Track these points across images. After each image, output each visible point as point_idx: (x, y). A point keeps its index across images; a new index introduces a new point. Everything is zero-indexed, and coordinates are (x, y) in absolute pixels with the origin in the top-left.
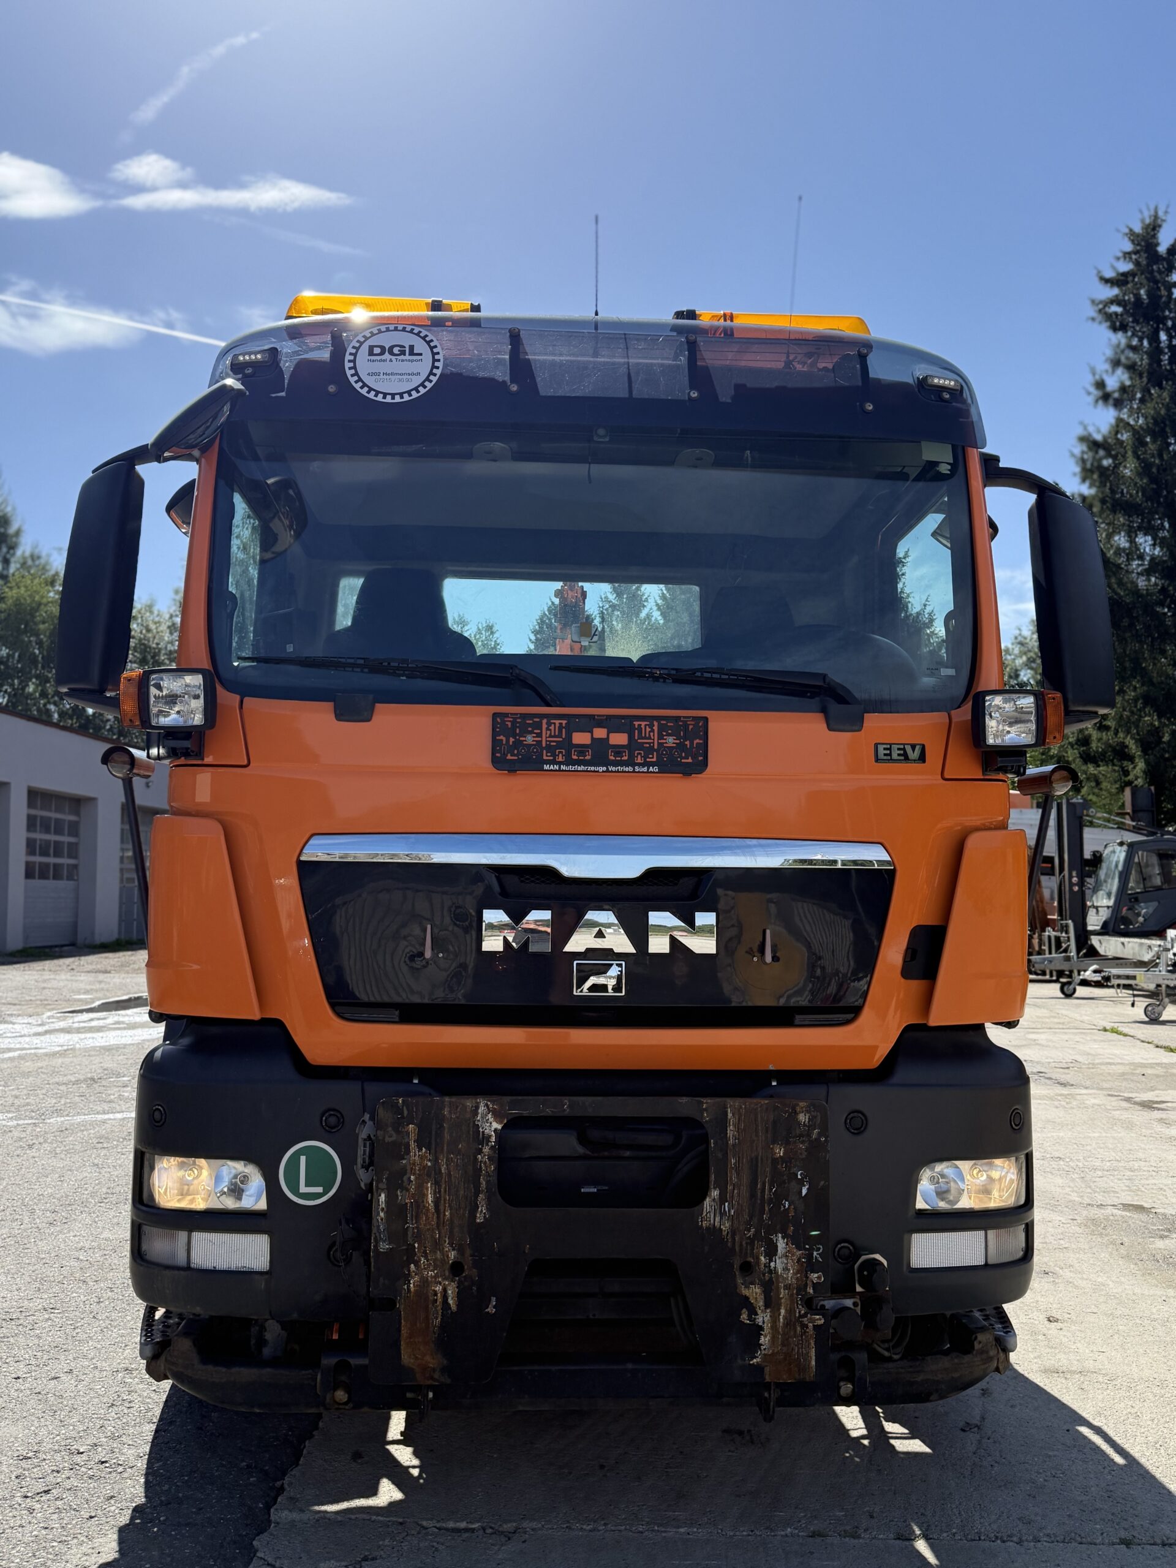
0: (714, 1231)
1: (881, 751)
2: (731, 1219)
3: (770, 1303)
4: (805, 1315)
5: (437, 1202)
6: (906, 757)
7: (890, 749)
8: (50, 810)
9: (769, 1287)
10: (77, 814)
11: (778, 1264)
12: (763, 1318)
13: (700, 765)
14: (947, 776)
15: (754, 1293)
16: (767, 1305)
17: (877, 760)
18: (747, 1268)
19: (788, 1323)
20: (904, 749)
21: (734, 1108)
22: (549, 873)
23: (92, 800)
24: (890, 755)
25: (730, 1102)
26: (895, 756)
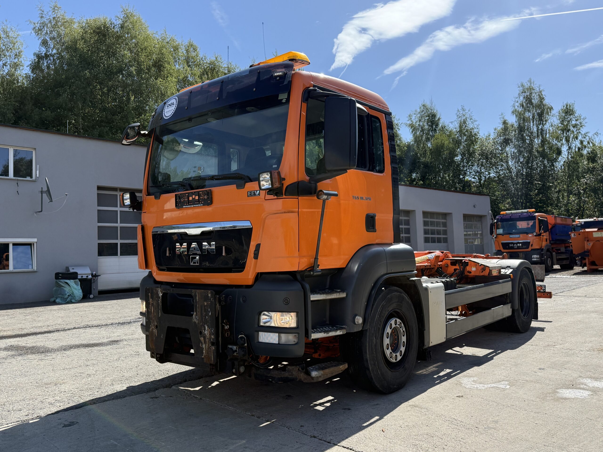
0: (195, 323)
1: (249, 194)
2: (198, 320)
3: (205, 342)
4: (211, 346)
5: (153, 311)
6: (255, 194)
7: (251, 193)
8: (434, 219)
9: (205, 338)
10: (445, 219)
11: (206, 332)
12: (204, 346)
13: (211, 203)
14: (266, 199)
15: (202, 339)
16: (204, 343)
17: (248, 196)
18: (201, 333)
19: (208, 348)
20: (254, 192)
21: (198, 292)
22: (186, 234)
23: (450, 214)
24: (251, 194)
25: (198, 291)
26: (252, 195)
